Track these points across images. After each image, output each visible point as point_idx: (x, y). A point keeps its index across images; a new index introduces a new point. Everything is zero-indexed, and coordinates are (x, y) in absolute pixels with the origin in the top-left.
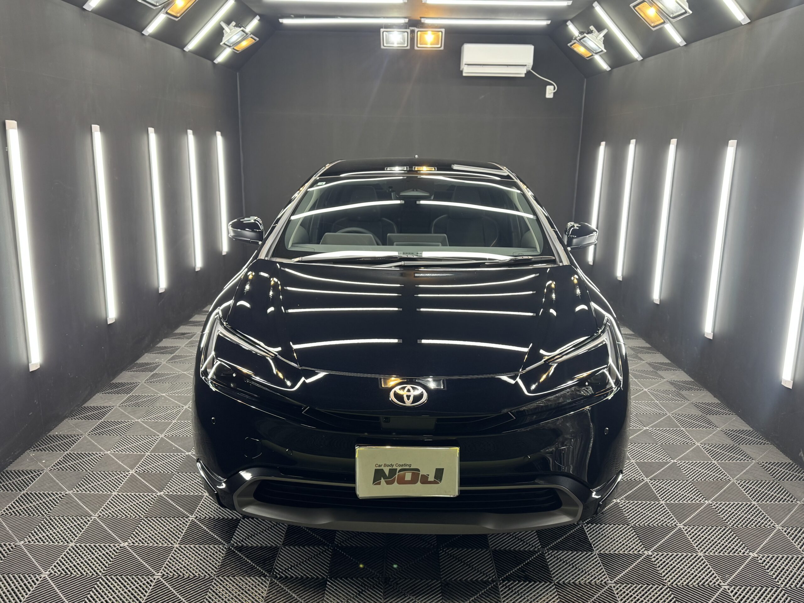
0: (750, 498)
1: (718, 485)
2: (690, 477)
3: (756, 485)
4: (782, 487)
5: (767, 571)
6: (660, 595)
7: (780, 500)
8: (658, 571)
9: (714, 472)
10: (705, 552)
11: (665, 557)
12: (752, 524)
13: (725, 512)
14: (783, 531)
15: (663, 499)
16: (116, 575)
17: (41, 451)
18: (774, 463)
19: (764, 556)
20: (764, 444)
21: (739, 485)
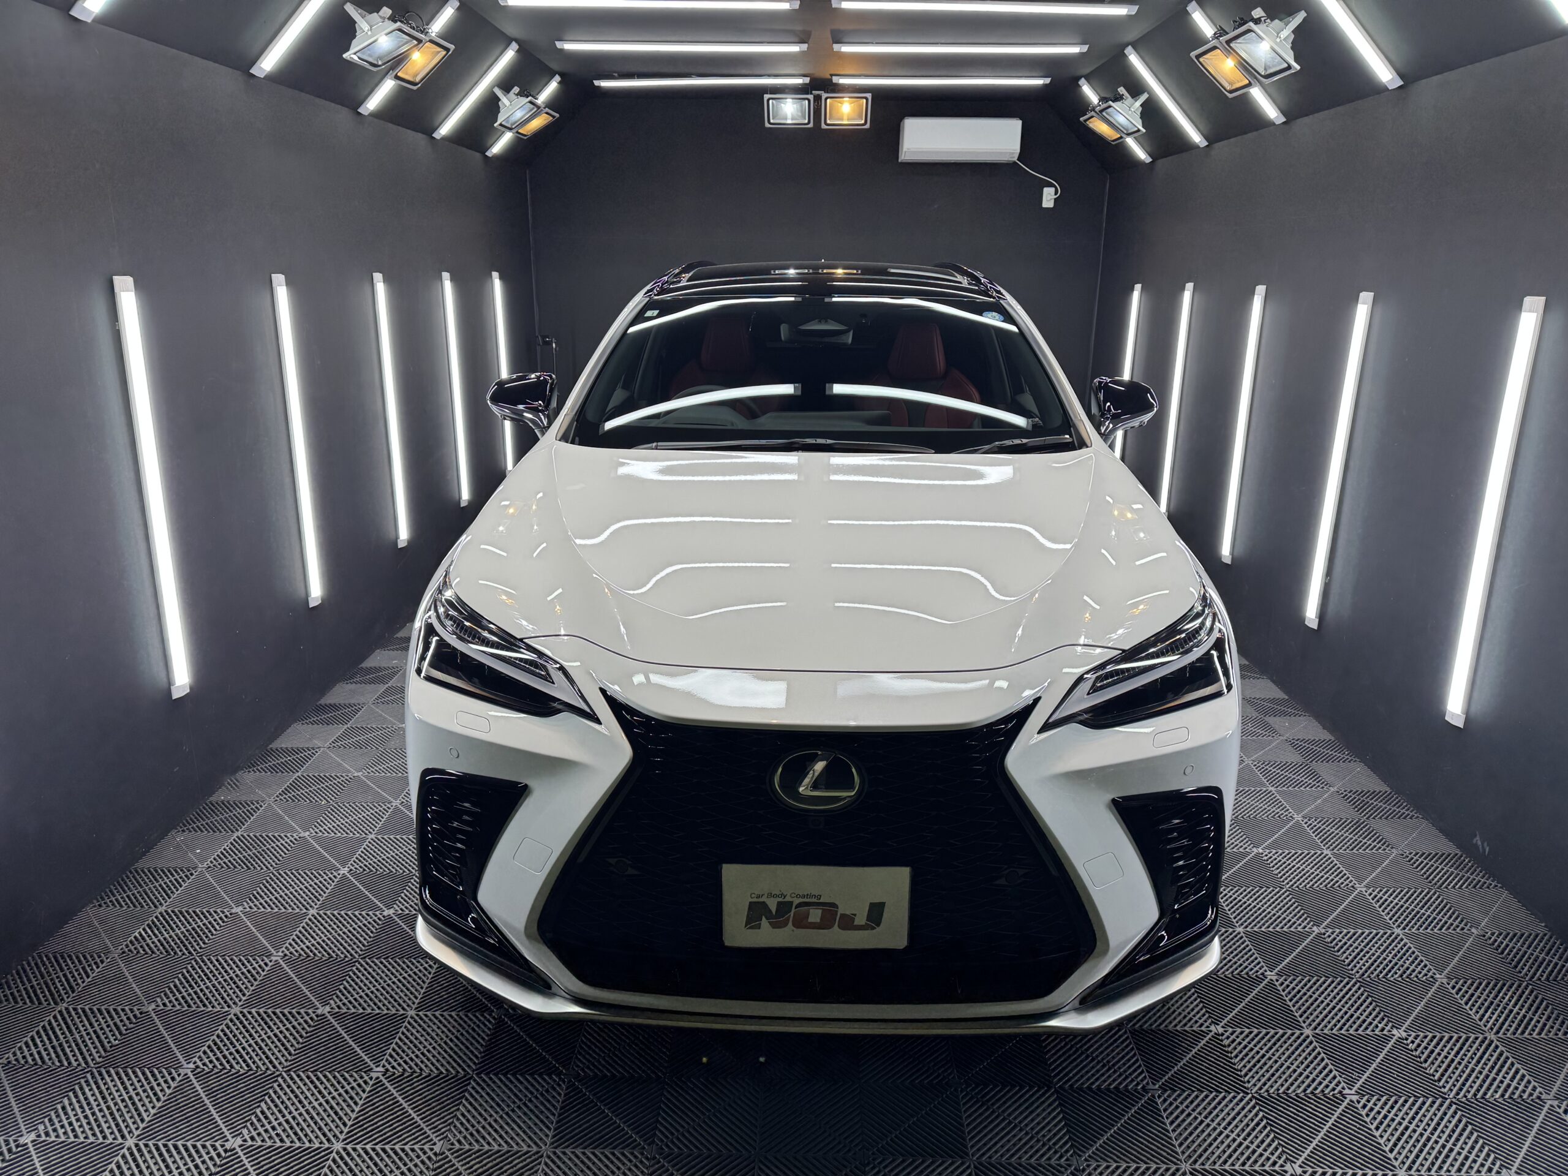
0: (1391, 922)
1: (1333, 896)
2: (1286, 882)
3: (1400, 896)
4: (1445, 901)
5: (1423, 1065)
6: (1238, 1114)
7: (1443, 926)
8: (1235, 1064)
9: (1328, 872)
10: (1315, 1028)
11: (1247, 1036)
12: (1396, 973)
13: (1348, 949)
14: (1449, 987)
15: (1240, 922)
16: (307, 1070)
17: (195, 831)
18: (1429, 855)
19: (1418, 1036)
20: (1411, 818)
21: (1370, 898)
